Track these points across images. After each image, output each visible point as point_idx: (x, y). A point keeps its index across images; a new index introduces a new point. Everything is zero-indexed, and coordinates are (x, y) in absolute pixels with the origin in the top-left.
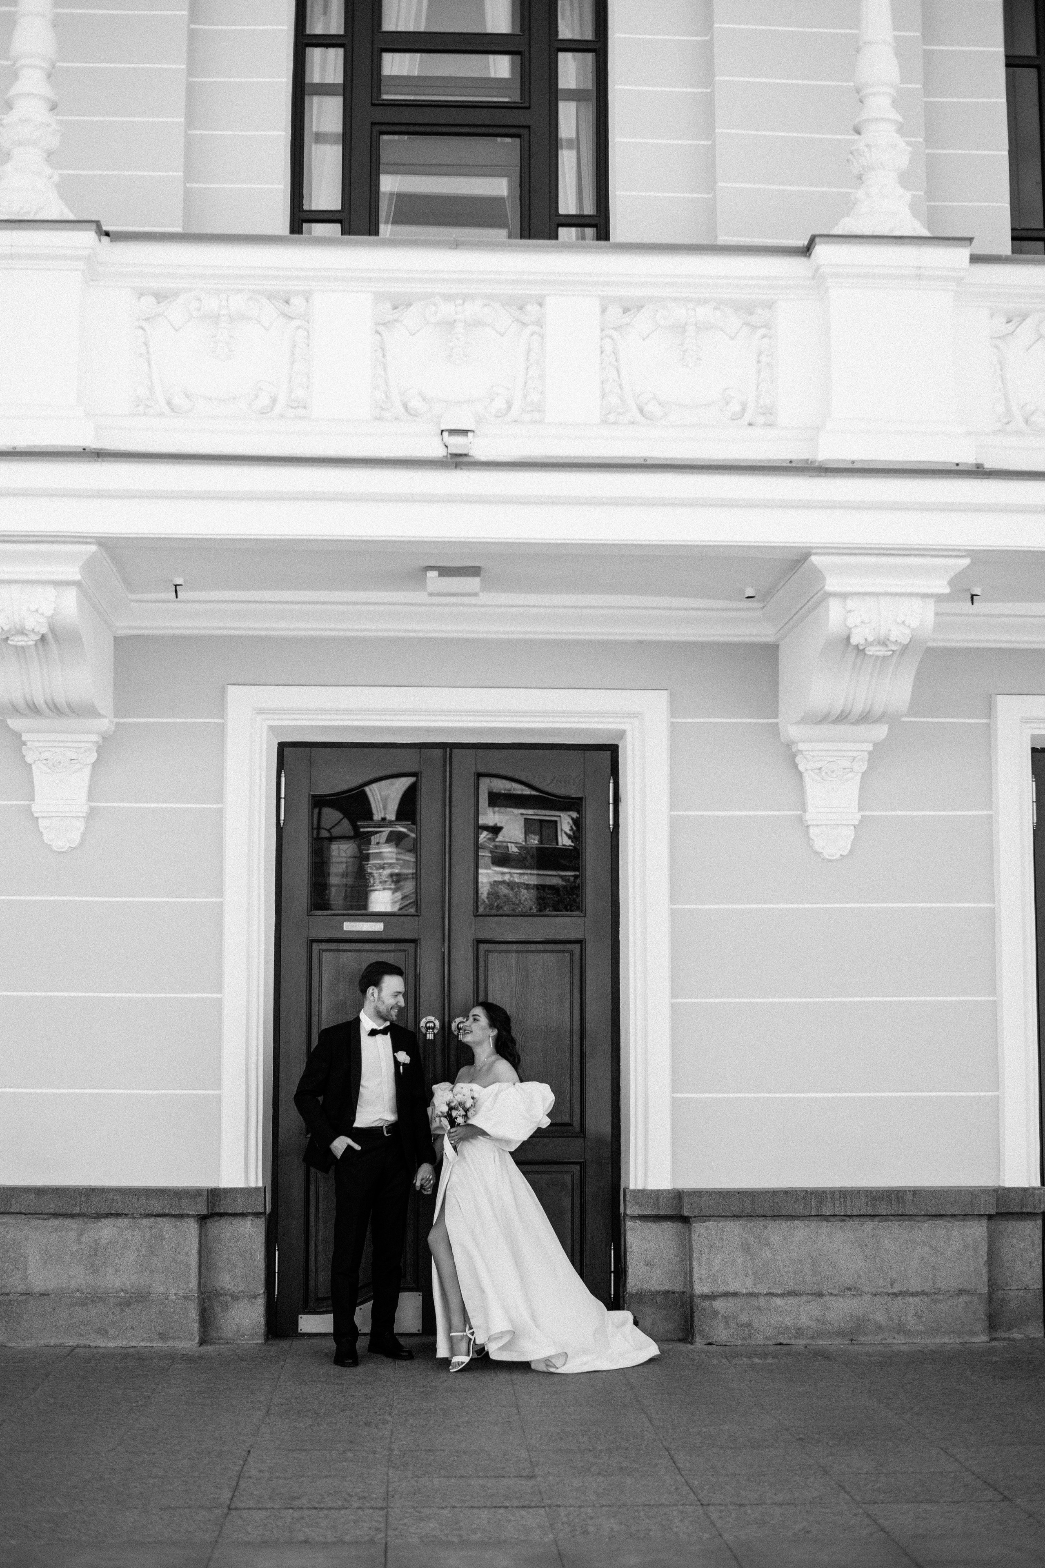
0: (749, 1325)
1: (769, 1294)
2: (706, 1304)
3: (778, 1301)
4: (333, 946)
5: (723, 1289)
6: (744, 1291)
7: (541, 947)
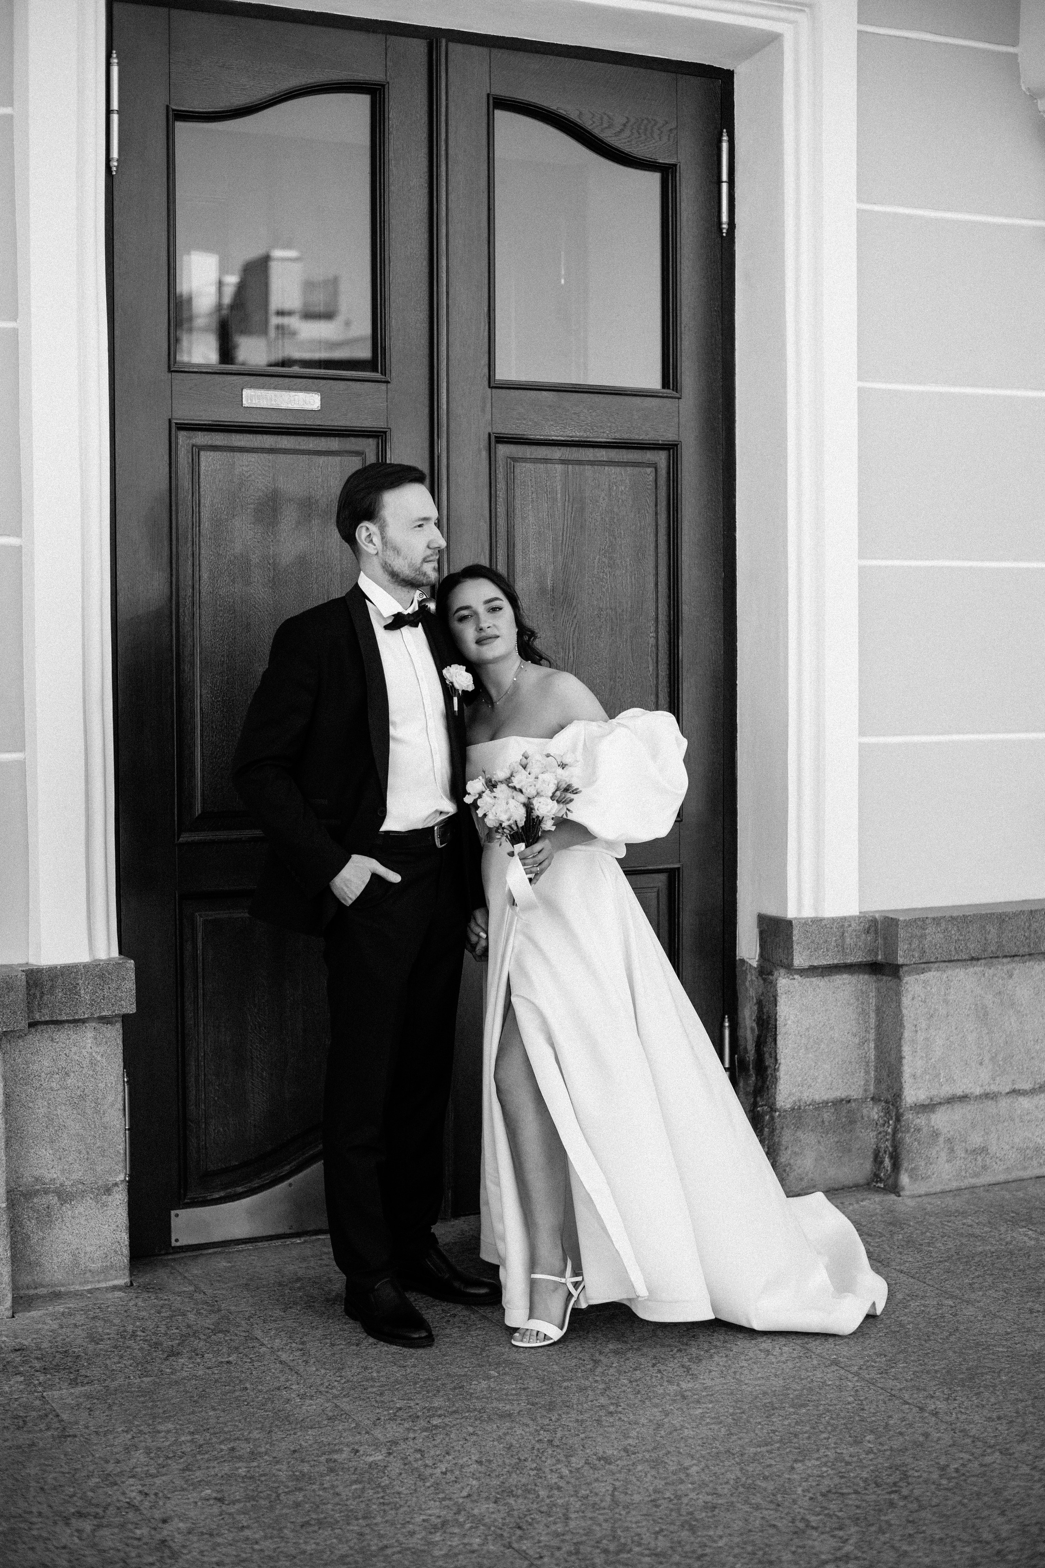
0: (983, 1150)
1: (1015, 1092)
2: (920, 1120)
3: (1025, 1102)
4: (219, 439)
5: (947, 1090)
6: (978, 1091)
7: (602, 454)
